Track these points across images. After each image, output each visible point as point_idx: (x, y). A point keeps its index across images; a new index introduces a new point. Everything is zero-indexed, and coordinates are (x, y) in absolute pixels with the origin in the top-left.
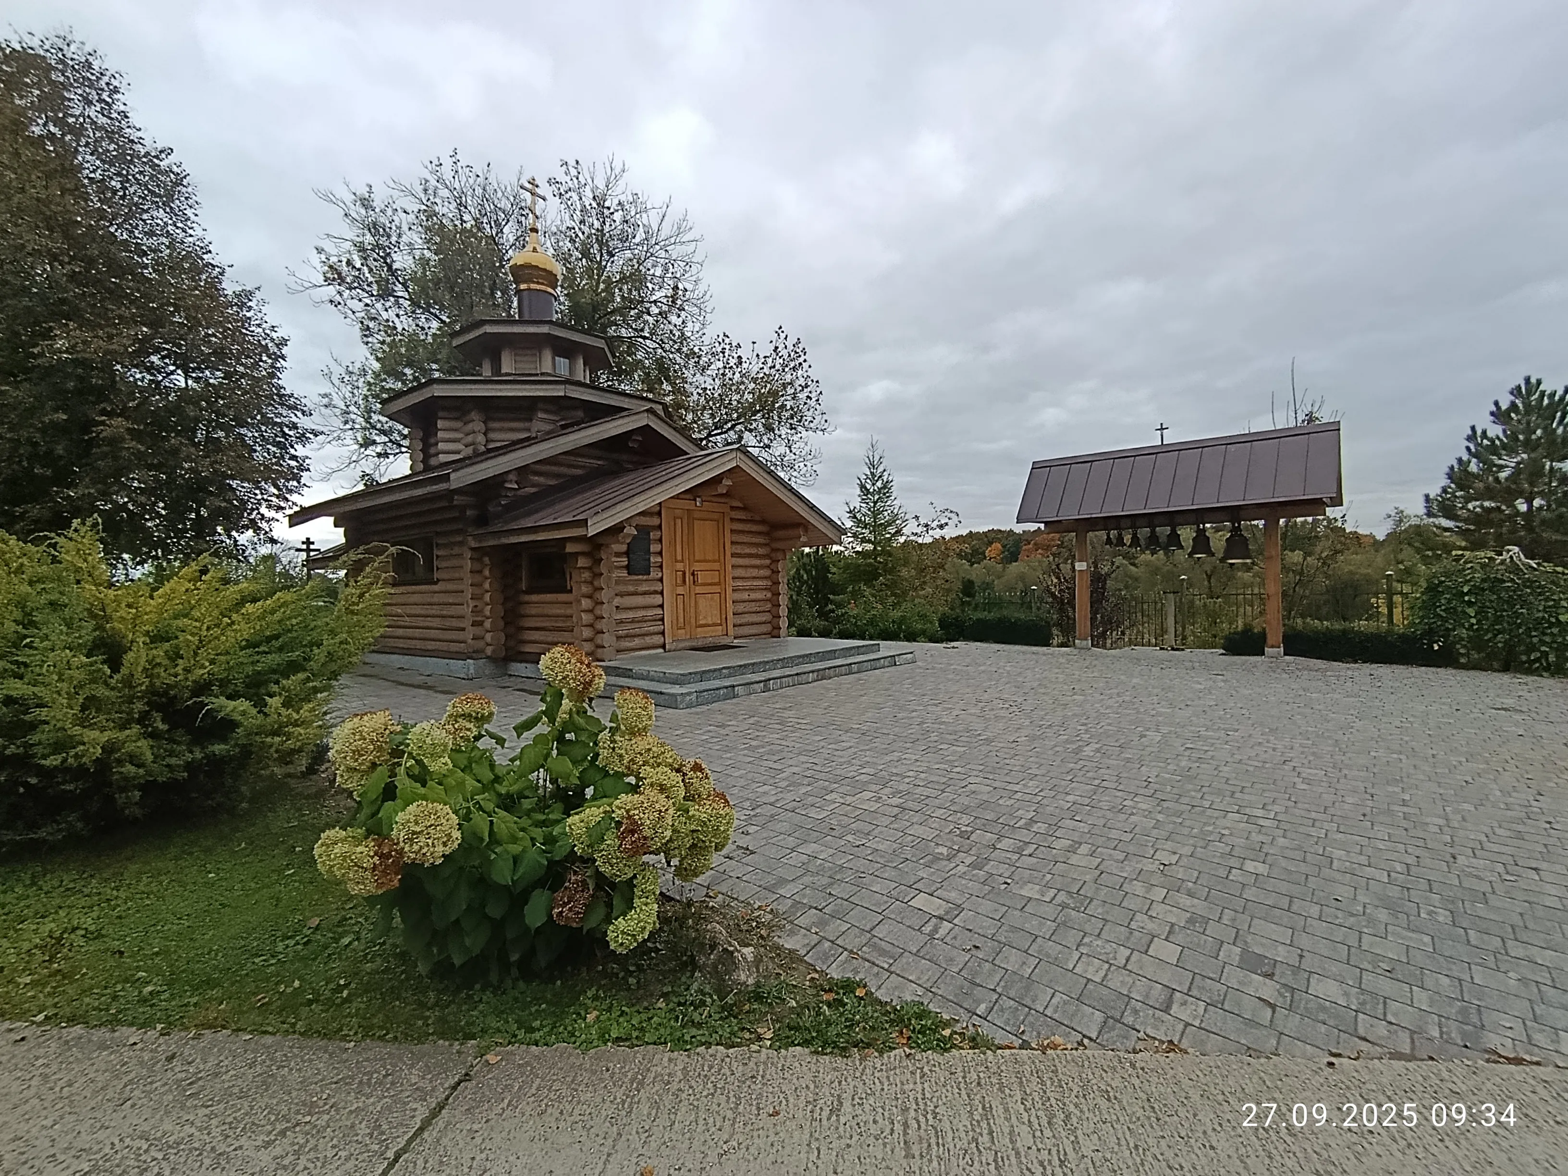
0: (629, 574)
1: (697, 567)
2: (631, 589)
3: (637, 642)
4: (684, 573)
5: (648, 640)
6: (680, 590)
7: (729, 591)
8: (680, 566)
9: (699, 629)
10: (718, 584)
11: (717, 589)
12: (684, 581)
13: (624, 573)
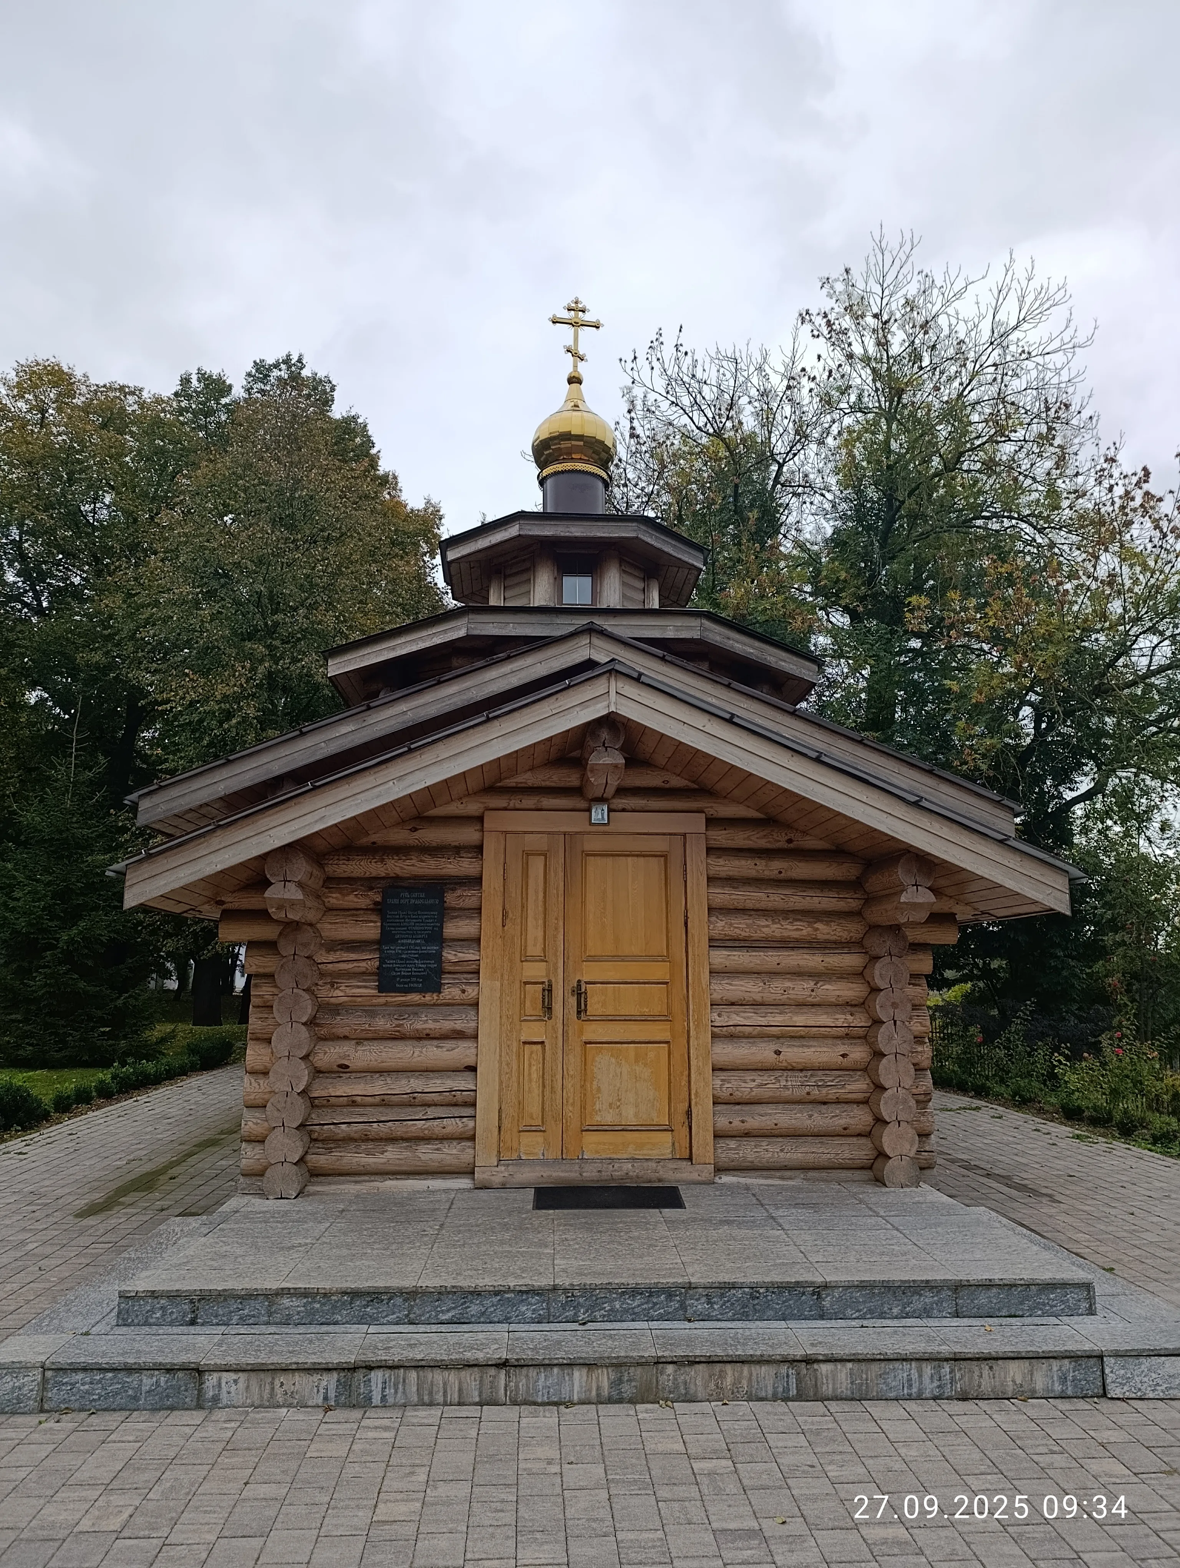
0: (381, 989)
1: (590, 972)
2: (382, 1024)
3: (392, 1155)
4: (548, 990)
5: (426, 1154)
6: (535, 1031)
7: (701, 1039)
8: (535, 971)
9: (591, 1139)
10: (666, 1018)
11: (660, 1032)
12: (548, 1009)
13: (367, 990)
